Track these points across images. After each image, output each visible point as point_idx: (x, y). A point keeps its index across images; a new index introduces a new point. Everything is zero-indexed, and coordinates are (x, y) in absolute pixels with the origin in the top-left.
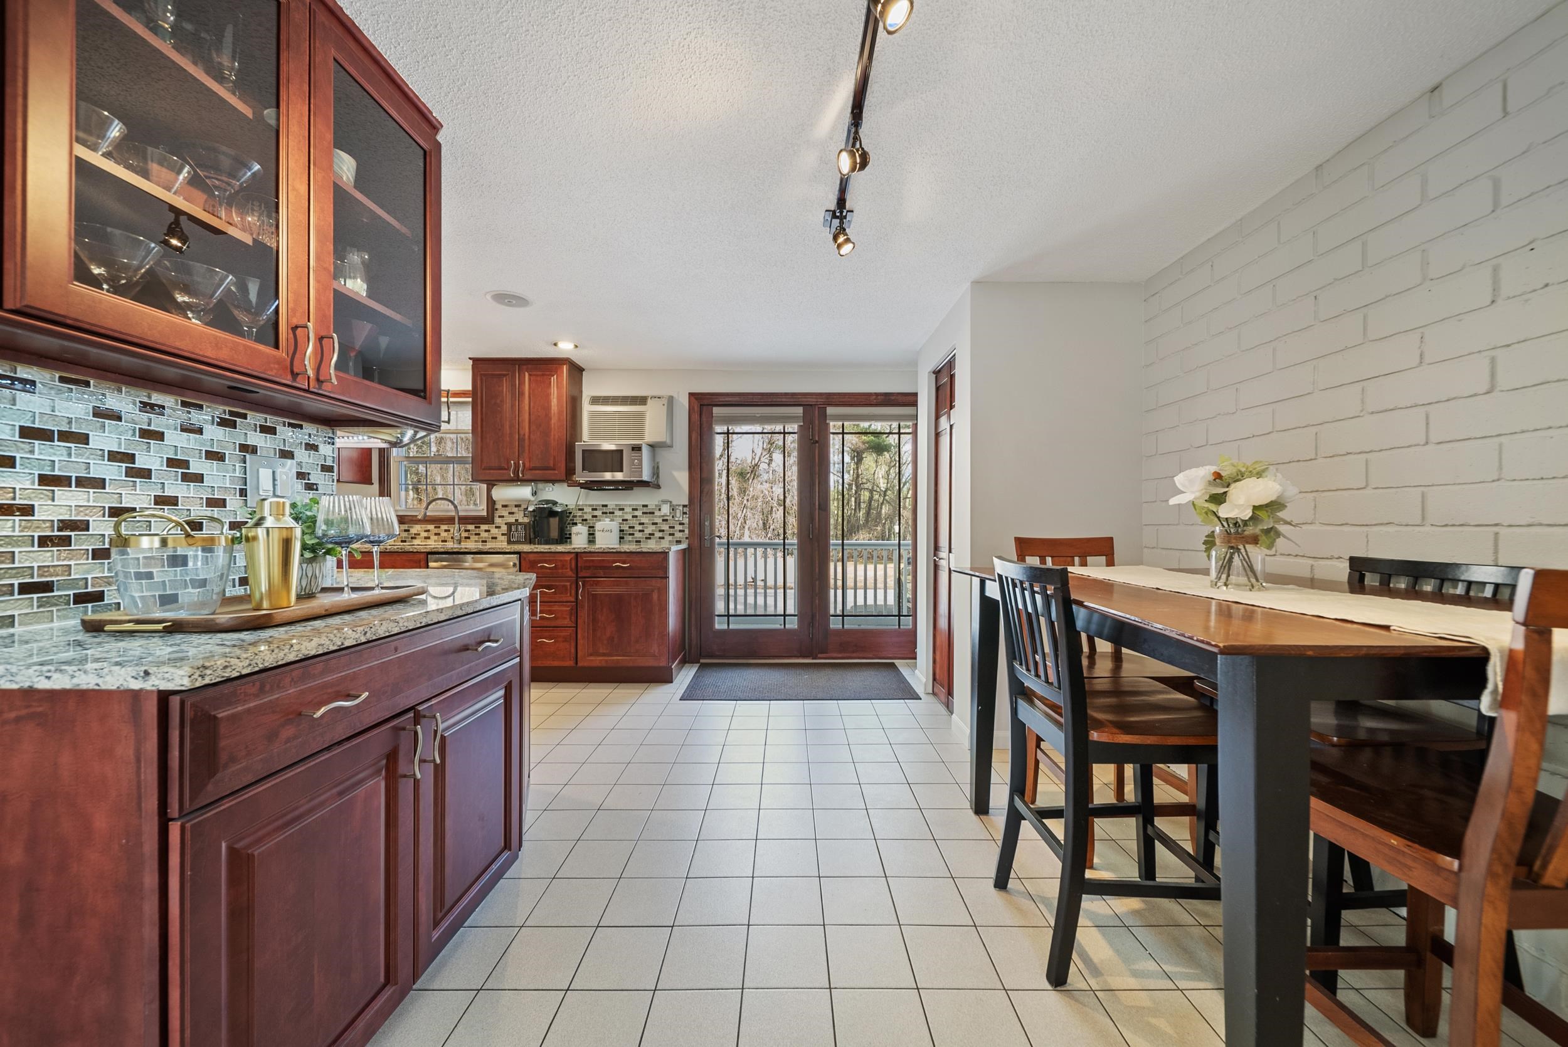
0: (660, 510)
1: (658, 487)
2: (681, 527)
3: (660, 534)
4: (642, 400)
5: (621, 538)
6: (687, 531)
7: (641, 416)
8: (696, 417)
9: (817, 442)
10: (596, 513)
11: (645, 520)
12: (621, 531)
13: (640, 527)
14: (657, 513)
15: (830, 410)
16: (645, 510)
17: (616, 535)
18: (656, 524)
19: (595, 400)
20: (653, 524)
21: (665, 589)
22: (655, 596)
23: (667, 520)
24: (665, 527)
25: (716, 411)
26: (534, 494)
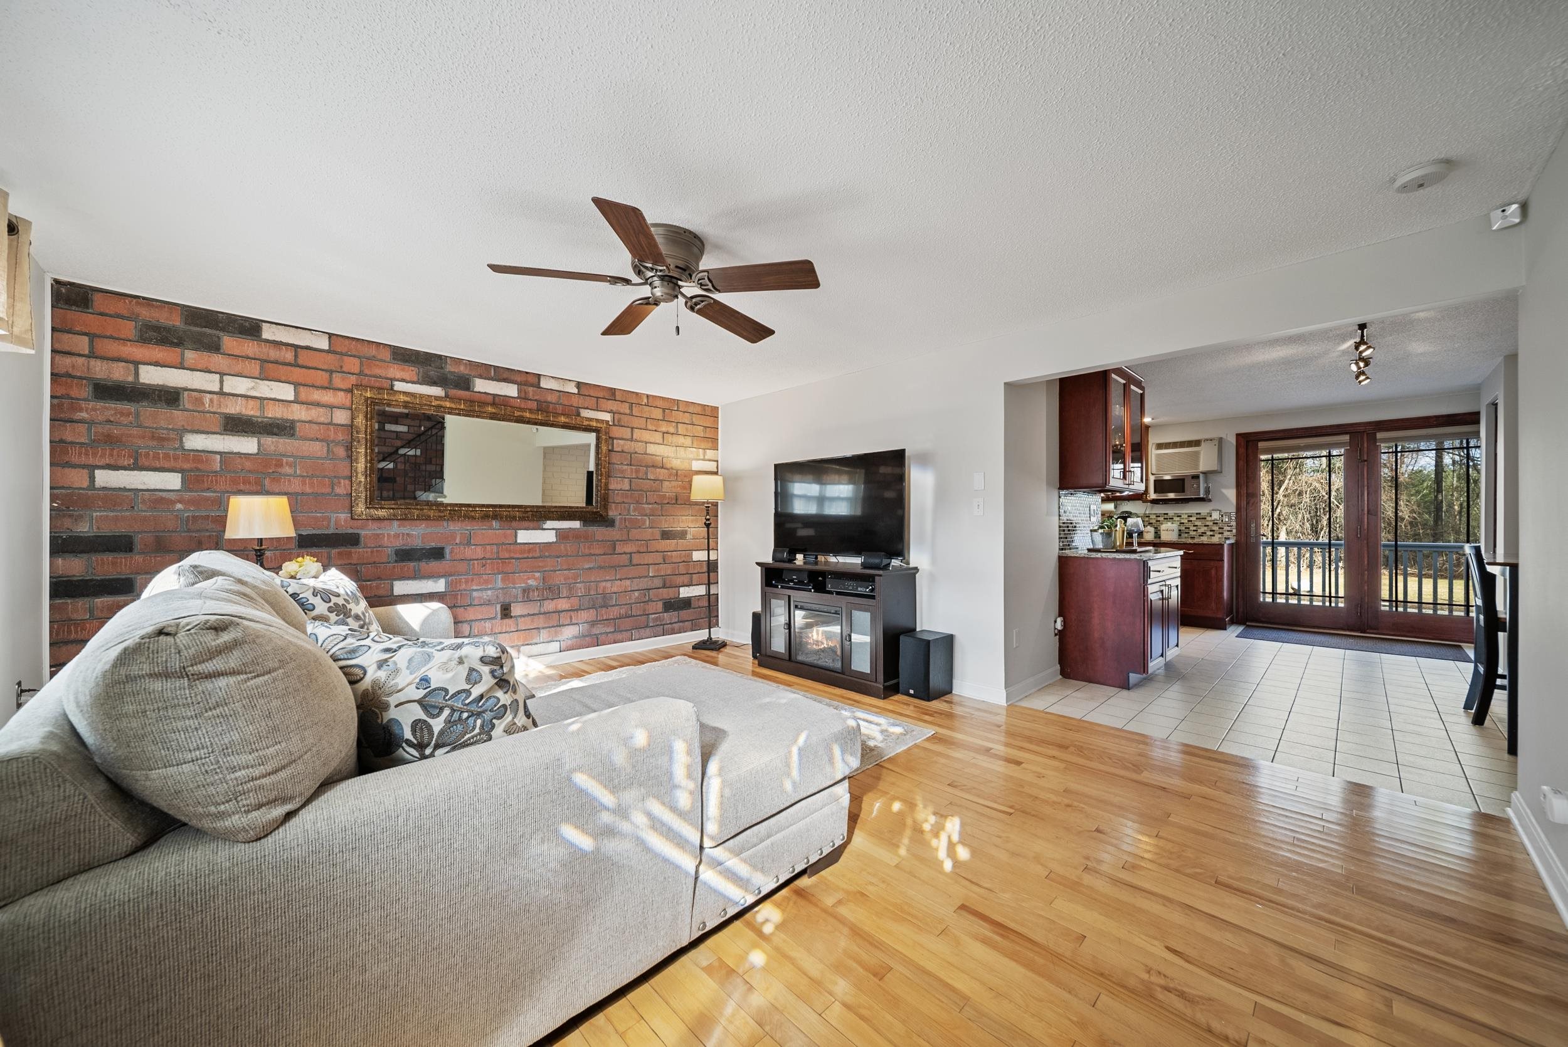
0: (1211, 516)
1: (1210, 500)
2: (1229, 528)
3: (1212, 533)
4: (1197, 443)
5: (1180, 535)
6: (1234, 531)
7: (1197, 454)
8: (1242, 450)
9: (1365, 461)
10: (1159, 519)
11: (1198, 523)
12: (1180, 530)
13: (1195, 528)
14: (1209, 518)
15: (1379, 435)
16: (1198, 516)
17: (1176, 533)
18: (1208, 526)
19: (1160, 446)
20: (1205, 526)
21: (1222, 567)
22: (1213, 572)
23: (1217, 523)
24: (1216, 528)
25: (1261, 445)
26: (1116, 507)
